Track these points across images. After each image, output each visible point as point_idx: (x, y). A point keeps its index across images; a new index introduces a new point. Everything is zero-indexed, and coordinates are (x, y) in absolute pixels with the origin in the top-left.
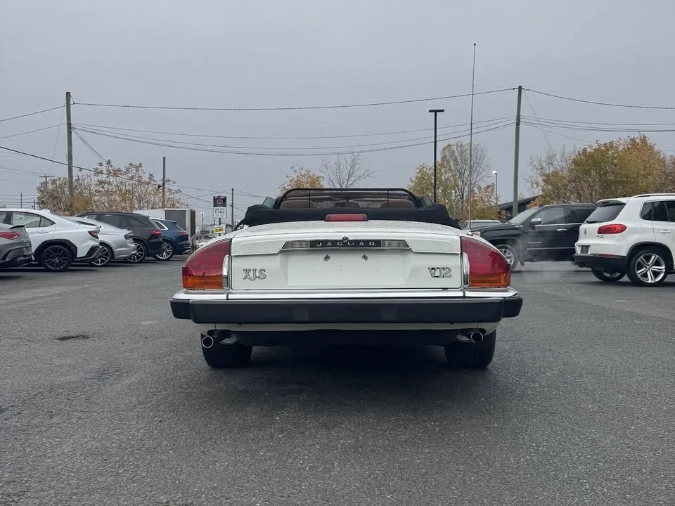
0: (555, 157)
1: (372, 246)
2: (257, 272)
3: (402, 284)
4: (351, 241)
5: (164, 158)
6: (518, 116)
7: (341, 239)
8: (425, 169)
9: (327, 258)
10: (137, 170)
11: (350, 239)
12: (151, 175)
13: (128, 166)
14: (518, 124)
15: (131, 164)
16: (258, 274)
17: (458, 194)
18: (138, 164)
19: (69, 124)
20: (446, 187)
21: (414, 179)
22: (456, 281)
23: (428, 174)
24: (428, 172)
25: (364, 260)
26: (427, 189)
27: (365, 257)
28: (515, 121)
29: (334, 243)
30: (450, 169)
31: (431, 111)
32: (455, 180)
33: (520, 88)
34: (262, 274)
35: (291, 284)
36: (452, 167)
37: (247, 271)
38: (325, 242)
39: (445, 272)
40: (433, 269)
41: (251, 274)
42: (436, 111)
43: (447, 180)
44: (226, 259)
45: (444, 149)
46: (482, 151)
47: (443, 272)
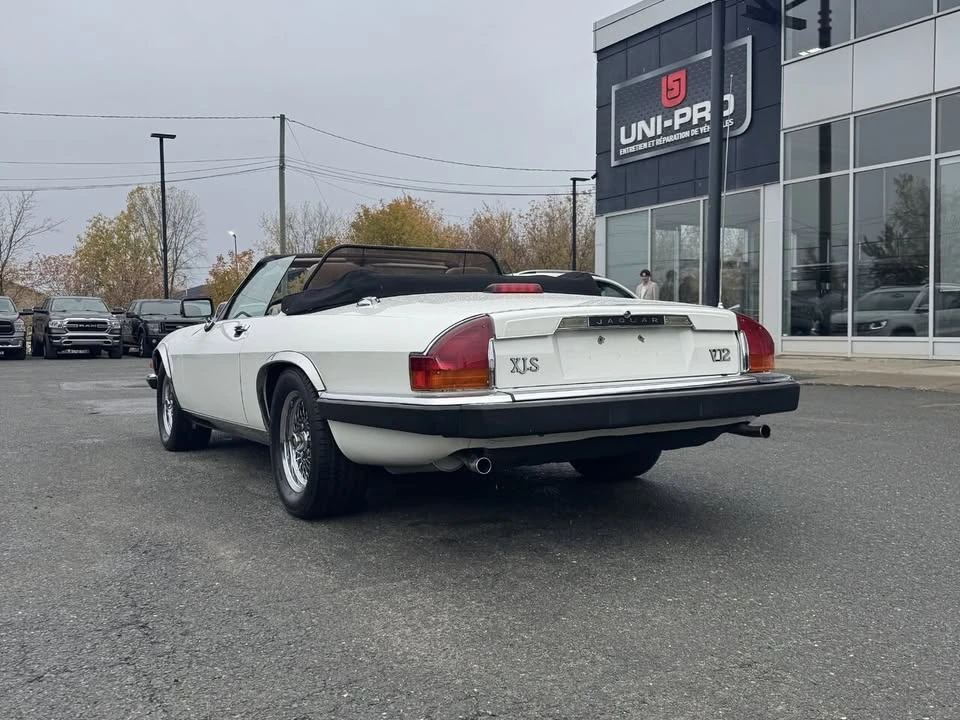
0: (295, 217)
1: (653, 323)
2: (528, 361)
4: (634, 317)
6: (282, 156)
7: (623, 314)
8: (102, 222)
9: (601, 340)
11: (632, 313)
14: (282, 168)
16: (528, 365)
17: (157, 262)
20: (137, 252)
21: (84, 236)
23: (107, 231)
24: (106, 226)
26: (106, 253)
27: (641, 338)
28: (278, 163)
29: (616, 318)
30: (143, 225)
31: (154, 135)
32: (152, 241)
33: (282, 118)
34: (532, 365)
36: (146, 221)
37: (514, 361)
38: (605, 319)
39: (725, 354)
40: (714, 351)
41: (520, 365)
42: (161, 137)
43: (138, 240)
44: (491, 344)
45: (132, 193)
46: (191, 200)
47: (723, 354)
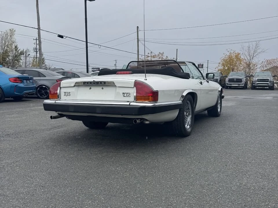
1: (103, 84)
3: (113, 99)
4: (96, 82)
5: (177, 49)
7: (93, 81)
9: (90, 88)
10: (162, 55)
11: (96, 81)
12: (167, 57)
13: (158, 53)
15: (160, 53)
18: (162, 53)
19: (138, 39)
22: (132, 99)
25: (102, 89)
27: (103, 88)
29: (91, 82)
34: (69, 94)
35: (78, 98)
37: (65, 93)
38: (88, 82)
39: (128, 95)
40: (124, 93)
44: (59, 88)
47: (127, 95)
